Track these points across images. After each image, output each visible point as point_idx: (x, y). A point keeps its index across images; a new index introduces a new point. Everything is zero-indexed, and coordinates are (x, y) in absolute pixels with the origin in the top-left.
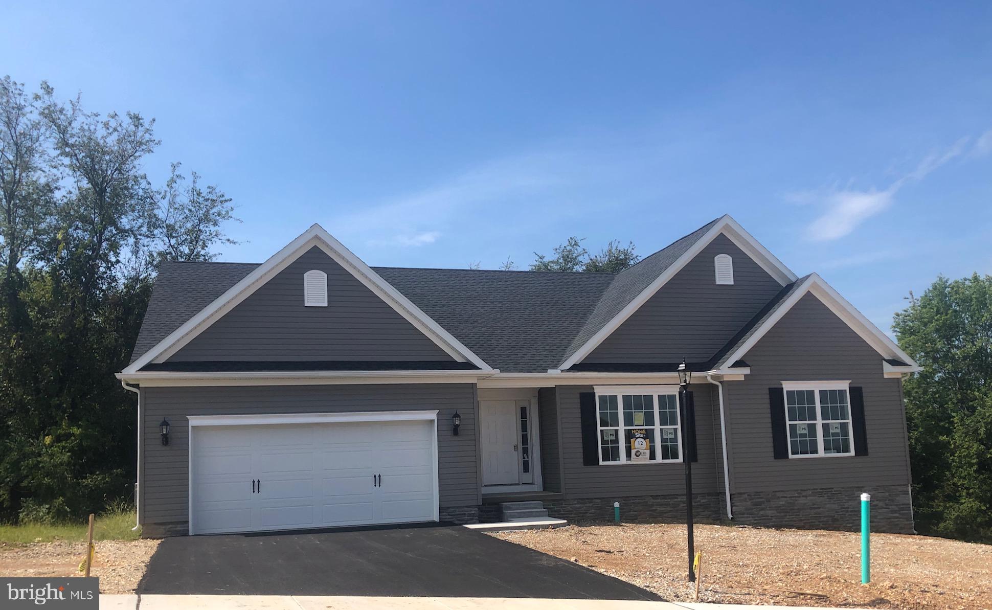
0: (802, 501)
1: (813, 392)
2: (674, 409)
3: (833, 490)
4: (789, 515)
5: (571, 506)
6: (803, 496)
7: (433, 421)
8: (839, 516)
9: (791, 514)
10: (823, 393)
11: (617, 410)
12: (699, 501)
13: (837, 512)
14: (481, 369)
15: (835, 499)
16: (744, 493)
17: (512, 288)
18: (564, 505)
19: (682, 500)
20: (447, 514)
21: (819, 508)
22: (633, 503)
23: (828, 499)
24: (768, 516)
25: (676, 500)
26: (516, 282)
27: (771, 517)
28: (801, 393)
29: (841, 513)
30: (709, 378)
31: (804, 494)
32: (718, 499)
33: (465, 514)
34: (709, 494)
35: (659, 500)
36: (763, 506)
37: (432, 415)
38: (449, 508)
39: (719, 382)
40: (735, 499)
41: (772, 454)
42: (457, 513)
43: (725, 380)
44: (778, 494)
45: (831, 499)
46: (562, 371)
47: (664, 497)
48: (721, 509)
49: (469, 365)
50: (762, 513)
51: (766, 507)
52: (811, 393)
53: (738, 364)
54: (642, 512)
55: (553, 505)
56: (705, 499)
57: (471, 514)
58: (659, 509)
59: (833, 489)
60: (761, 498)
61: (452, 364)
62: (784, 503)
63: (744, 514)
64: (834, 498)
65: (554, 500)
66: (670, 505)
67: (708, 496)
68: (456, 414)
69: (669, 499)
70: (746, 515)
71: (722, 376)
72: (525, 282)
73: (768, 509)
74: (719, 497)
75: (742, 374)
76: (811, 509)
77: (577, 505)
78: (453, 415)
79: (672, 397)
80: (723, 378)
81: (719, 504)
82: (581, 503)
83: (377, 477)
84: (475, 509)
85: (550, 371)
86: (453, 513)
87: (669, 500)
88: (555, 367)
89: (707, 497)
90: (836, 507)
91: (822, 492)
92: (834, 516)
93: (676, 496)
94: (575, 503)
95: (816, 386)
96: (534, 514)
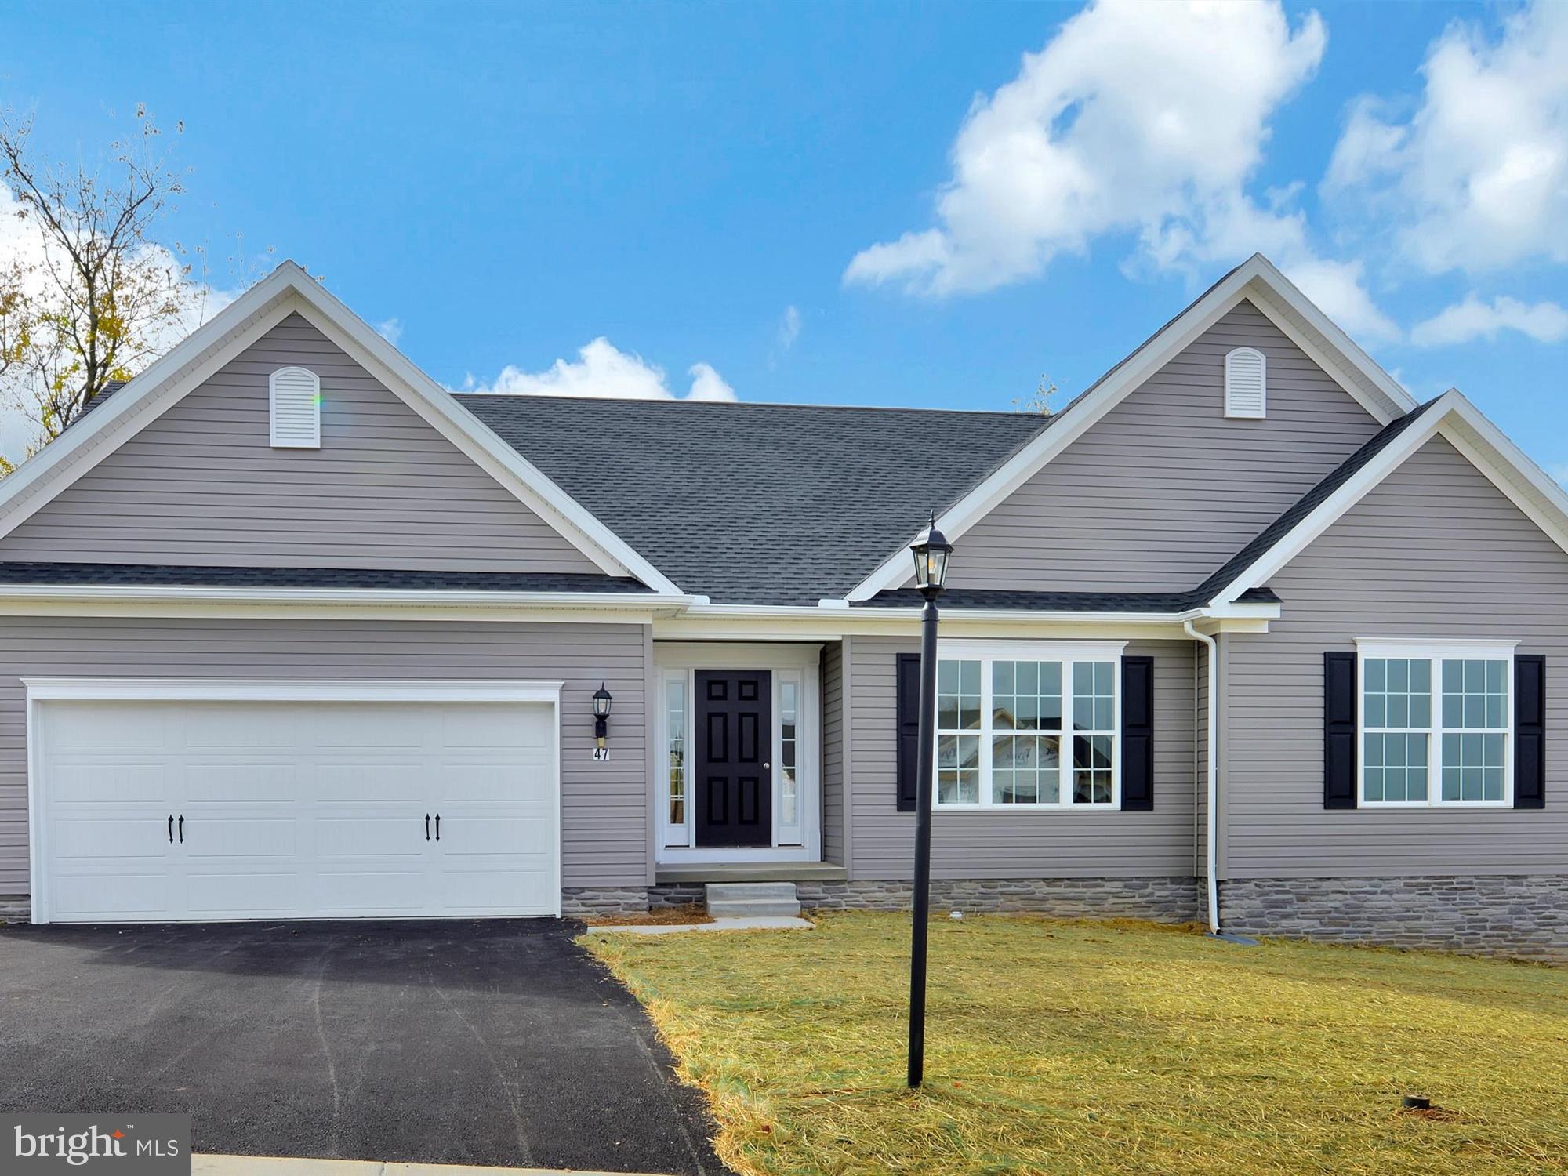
0: (1381, 901)
1: (1427, 664)
2: (1111, 694)
3: (1454, 881)
4: (1347, 932)
5: (864, 895)
6: (1383, 892)
7: (553, 704)
8: (1463, 937)
9: (1351, 929)
10: (1450, 667)
11: (980, 693)
12: (1152, 894)
13: (1458, 929)
14: (657, 592)
15: (1458, 901)
16: (1250, 880)
17: (814, 438)
18: (849, 894)
19: (1114, 890)
20: (579, 902)
21: (1419, 918)
22: (1002, 893)
23: (1439, 899)
24: (1298, 932)
25: (1099, 890)
26: (826, 427)
27: (1307, 933)
28: (1398, 665)
29: (1470, 931)
30: (1188, 627)
31: (1385, 886)
32: (1195, 890)
33: (619, 904)
34: (1175, 880)
35: (1062, 890)
36: (1289, 910)
37: (551, 693)
38: (583, 890)
39: (1211, 636)
40: (1225, 892)
41: (1320, 798)
42: (601, 901)
43: (1222, 631)
44: (1325, 886)
45: (1448, 899)
46: (852, 604)
47: (1072, 881)
48: (1199, 911)
49: (632, 584)
50: (1285, 923)
51: (1297, 913)
52: (1423, 667)
53: (1251, 596)
54: (1021, 913)
55: (824, 892)
56: (1167, 889)
57: (631, 905)
58: (1062, 908)
59: (1454, 877)
60: (1288, 892)
61: (597, 582)
62: (1337, 904)
63: (1243, 925)
64: (1455, 899)
65: (825, 882)
66: (1084, 899)
67: (1172, 883)
68: (603, 690)
69: (1084, 887)
70: (1248, 928)
71: (1217, 622)
72: (847, 428)
73: (1300, 916)
74: (1197, 887)
75: (1265, 620)
76: (1399, 919)
77: (877, 894)
78: (594, 693)
79: (1105, 668)
80: (1219, 627)
81: (1195, 900)
82: (888, 890)
83: (433, 821)
84: (639, 895)
85: (824, 603)
86: (593, 902)
87: (1084, 890)
88: (841, 594)
89: (1169, 886)
90: (1457, 916)
91: (1428, 885)
92: (1452, 937)
93: (1099, 881)
94: (873, 889)
95: (1437, 653)
96: (770, 909)
